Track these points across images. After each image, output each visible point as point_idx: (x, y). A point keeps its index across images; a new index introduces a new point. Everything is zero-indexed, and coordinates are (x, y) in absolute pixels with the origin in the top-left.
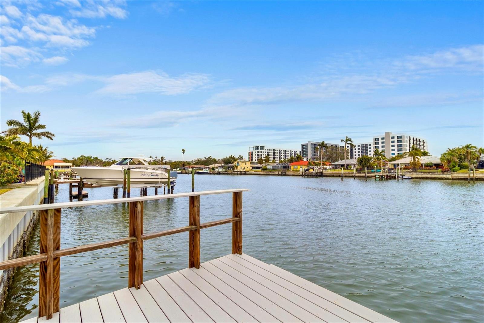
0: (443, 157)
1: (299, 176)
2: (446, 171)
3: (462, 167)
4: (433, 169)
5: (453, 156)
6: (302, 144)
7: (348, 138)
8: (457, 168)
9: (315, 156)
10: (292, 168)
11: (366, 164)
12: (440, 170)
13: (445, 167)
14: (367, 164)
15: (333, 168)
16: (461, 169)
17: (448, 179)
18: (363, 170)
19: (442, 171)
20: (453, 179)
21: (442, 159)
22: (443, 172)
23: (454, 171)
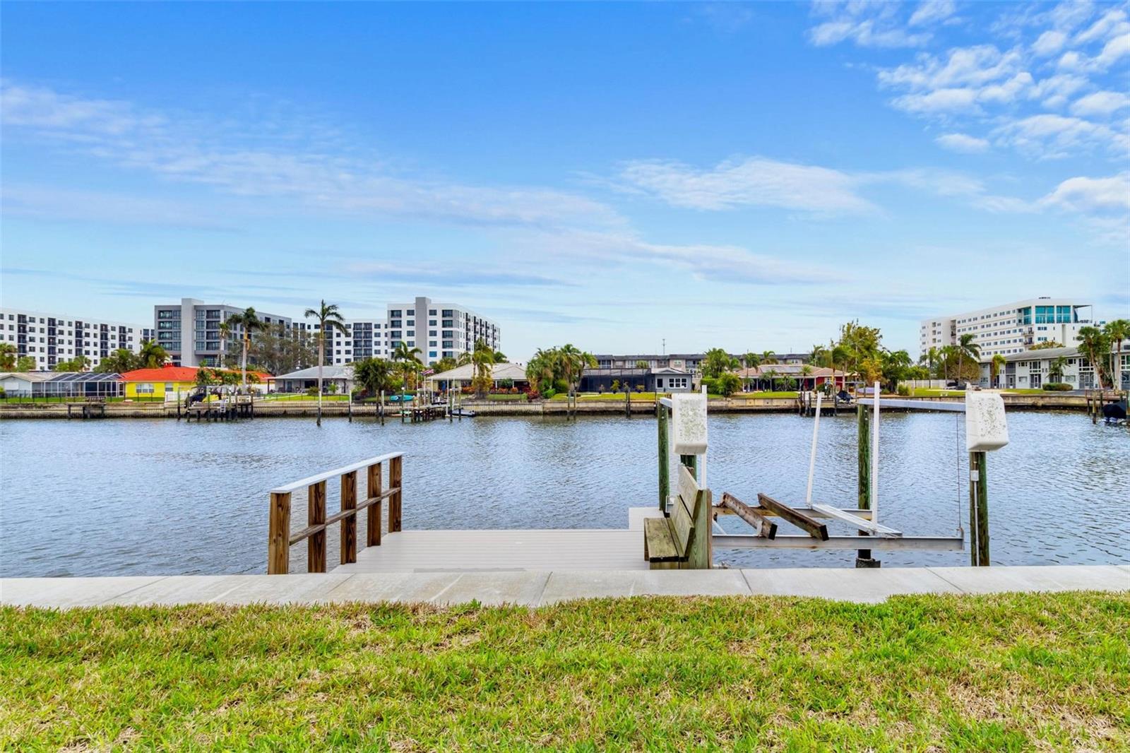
0: (531, 369)
1: (163, 417)
2: (535, 397)
3: (560, 389)
4: (514, 392)
5: (546, 366)
6: (156, 306)
7: (326, 307)
8: (551, 390)
9: (207, 349)
10: (131, 390)
11: (376, 380)
12: (525, 394)
13: (534, 389)
14: (379, 380)
15: (282, 390)
16: (557, 393)
17: (537, 413)
18: (369, 397)
19: (528, 398)
20: (545, 414)
21: (529, 373)
22: (530, 400)
23: (546, 397)
